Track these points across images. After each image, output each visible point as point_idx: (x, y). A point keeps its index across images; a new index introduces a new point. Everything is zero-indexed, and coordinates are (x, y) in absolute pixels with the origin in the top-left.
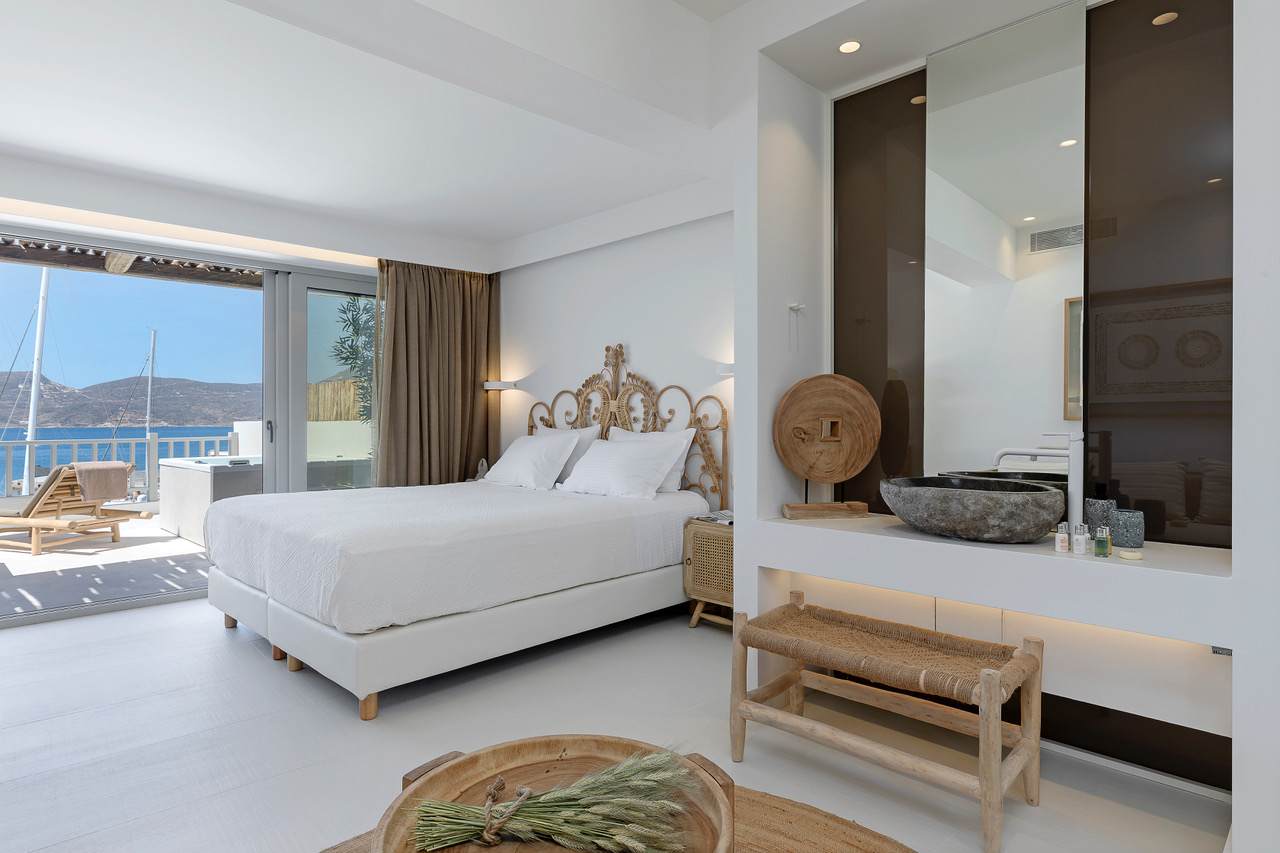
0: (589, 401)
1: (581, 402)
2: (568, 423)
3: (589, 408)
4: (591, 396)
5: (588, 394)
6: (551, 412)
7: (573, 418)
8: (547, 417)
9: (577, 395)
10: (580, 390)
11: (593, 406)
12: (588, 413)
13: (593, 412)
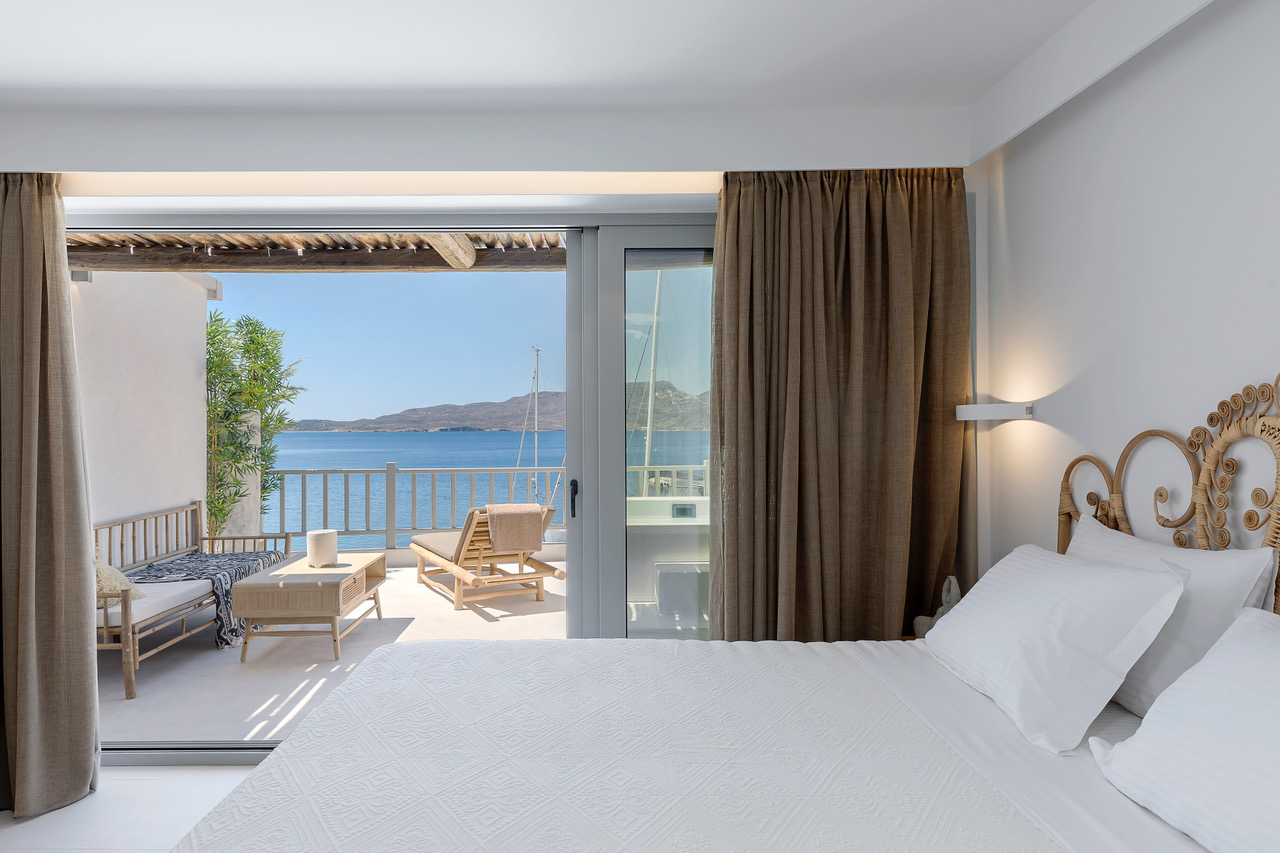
0: (1234, 467)
1: (1207, 466)
2: (1165, 523)
3: (1233, 487)
4: (1240, 452)
5: (1228, 445)
6: (1116, 481)
7: (1180, 510)
8: (1105, 495)
9: (1193, 446)
10: (1199, 432)
11: (1248, 483)
12: (1231, 503)
13: (1247, 504)
